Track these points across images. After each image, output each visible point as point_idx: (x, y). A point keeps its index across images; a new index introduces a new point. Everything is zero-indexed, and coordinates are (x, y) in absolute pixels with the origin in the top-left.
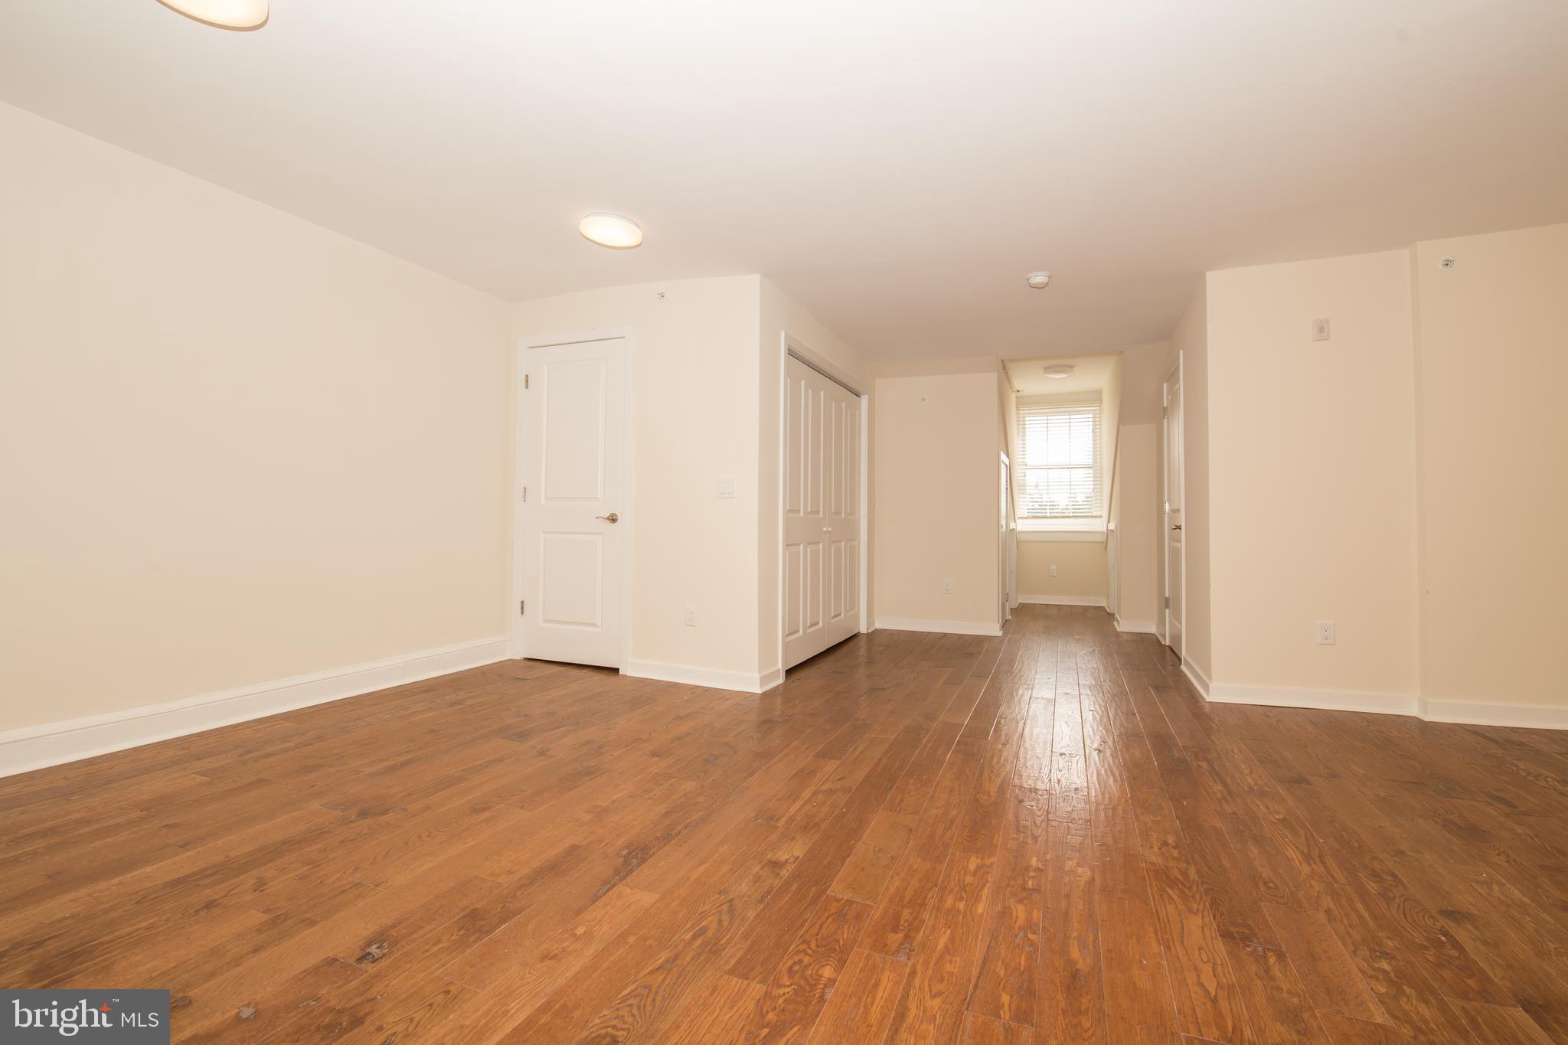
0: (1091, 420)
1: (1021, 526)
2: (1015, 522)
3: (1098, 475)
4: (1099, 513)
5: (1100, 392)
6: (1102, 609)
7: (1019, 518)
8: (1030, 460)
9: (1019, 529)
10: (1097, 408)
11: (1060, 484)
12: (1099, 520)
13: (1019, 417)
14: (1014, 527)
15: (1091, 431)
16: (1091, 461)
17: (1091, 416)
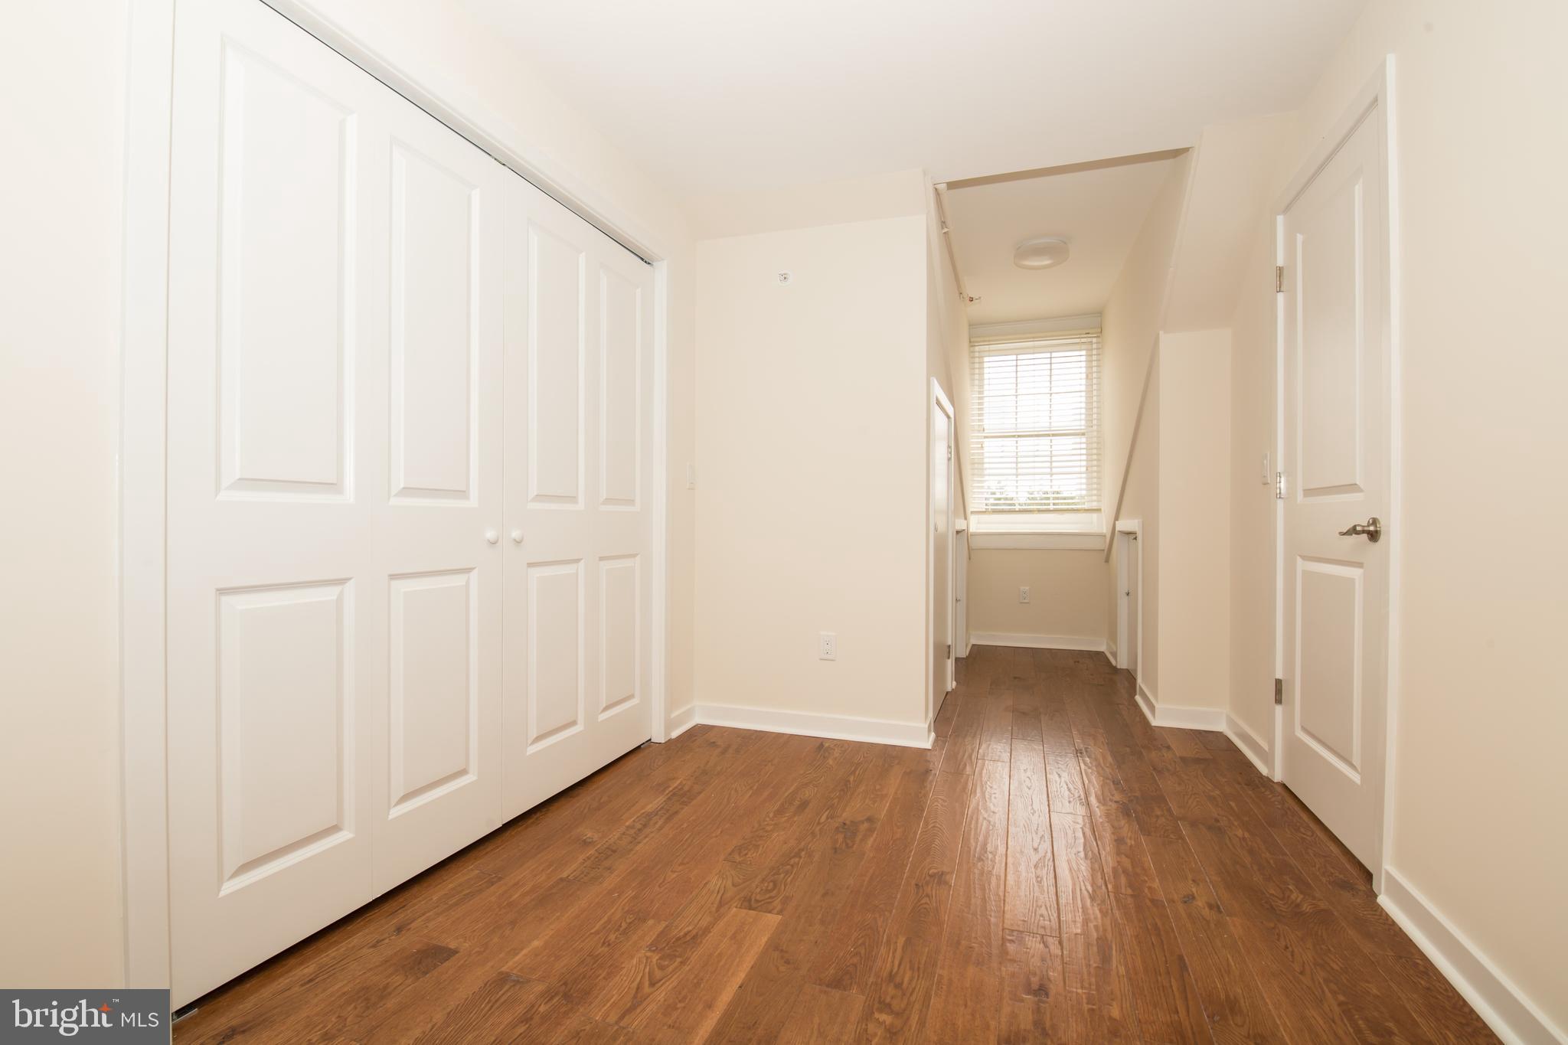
0: (1084, 358)
1: (977, 525)
2: (966, 519)
3: (1095, 445)
4: (1094, 505)
5: (1099, 313)
6: (1099, 656)
7: (972, 512)
8: (991, 423)
9: (973, 529)
10: (1094, 340)
11: (1037, 459)
12: (1095, 516)
13: (974, 357)
14: (964, 528)
15: (1084, 376)
16: (1080, 424)
17: (1084, 353)
